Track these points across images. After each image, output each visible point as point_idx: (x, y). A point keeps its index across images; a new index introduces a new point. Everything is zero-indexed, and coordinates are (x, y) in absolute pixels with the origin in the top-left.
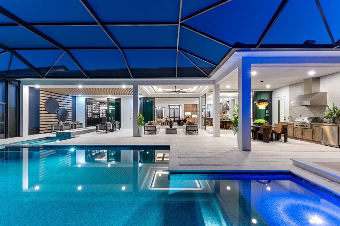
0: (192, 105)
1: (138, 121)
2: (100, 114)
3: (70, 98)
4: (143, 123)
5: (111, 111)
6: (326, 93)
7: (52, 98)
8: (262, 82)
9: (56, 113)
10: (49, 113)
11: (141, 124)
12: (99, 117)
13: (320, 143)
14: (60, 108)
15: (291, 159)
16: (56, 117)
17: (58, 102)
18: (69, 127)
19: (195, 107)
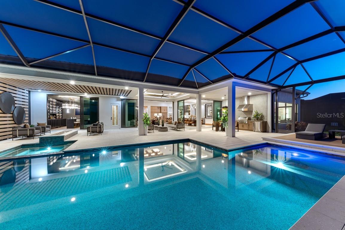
0: (157, 107)
1: (143, 121)
2: (57, 115)
3: (27, 93)
4: (149, 123)
5: (69, 111)
6: (252, 105)
7: (6, 91)
8: (225, 95)
9: (12, 113)
10: (4, 113)
11: (147, 124)
12: (56, 118)
13: (252, 130)
14: (16, 105)
15: (262, 138)
16: (11, 119)
17: (14, 98)
18: (39, 130)
19: (160, 109)
